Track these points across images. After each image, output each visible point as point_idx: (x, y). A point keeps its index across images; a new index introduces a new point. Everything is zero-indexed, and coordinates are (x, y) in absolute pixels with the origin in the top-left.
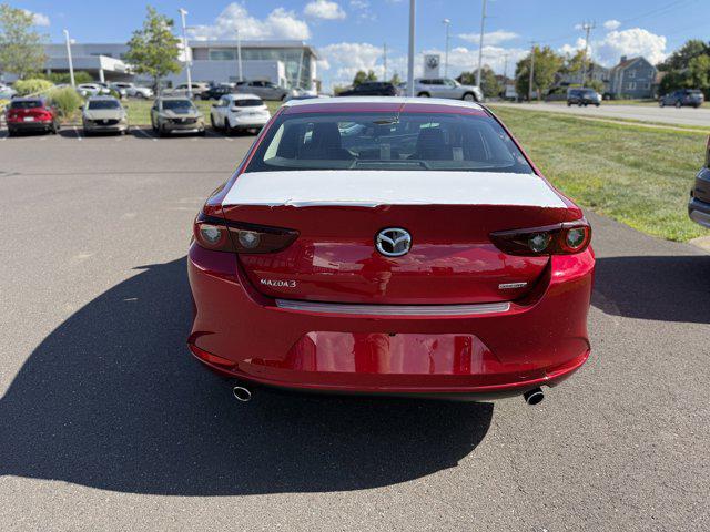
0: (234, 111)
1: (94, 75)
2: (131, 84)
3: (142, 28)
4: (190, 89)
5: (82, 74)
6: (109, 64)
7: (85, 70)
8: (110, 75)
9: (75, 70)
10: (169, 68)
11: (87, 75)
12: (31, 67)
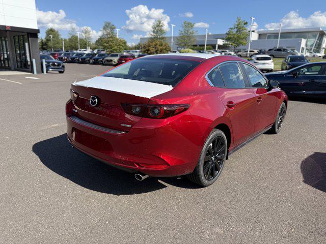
0: (255, 62)
1: (214, 47)
2: (227, 51)
3: (232, 27)
4: (249, 52)
5: (209, 47)
6: (220, 42)
7: (211, 45)
8: (220, 47)
9: (207, 45)
10: (241, 43)
11: (211, 47)
12: (189, 44)
